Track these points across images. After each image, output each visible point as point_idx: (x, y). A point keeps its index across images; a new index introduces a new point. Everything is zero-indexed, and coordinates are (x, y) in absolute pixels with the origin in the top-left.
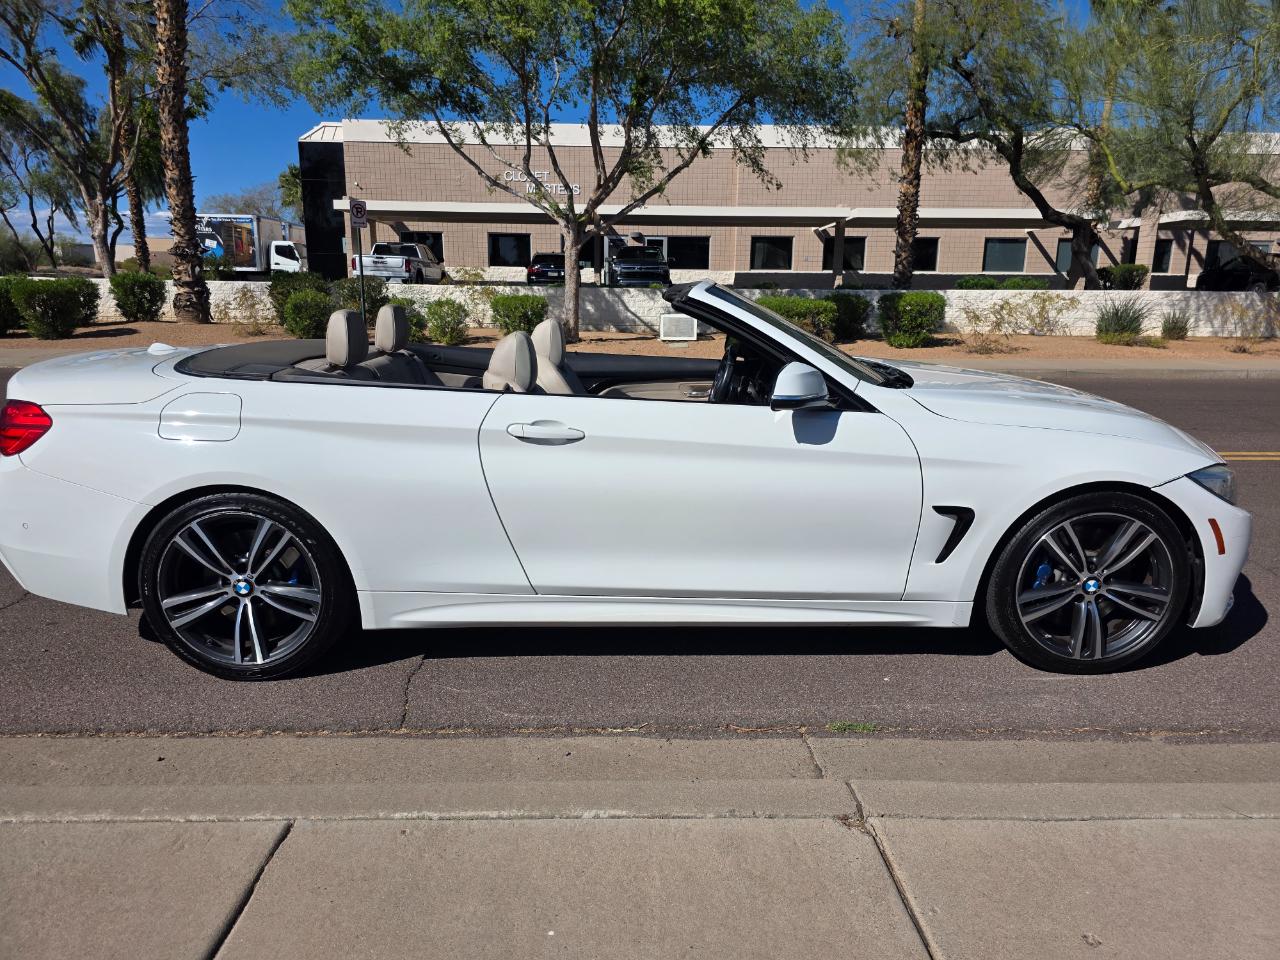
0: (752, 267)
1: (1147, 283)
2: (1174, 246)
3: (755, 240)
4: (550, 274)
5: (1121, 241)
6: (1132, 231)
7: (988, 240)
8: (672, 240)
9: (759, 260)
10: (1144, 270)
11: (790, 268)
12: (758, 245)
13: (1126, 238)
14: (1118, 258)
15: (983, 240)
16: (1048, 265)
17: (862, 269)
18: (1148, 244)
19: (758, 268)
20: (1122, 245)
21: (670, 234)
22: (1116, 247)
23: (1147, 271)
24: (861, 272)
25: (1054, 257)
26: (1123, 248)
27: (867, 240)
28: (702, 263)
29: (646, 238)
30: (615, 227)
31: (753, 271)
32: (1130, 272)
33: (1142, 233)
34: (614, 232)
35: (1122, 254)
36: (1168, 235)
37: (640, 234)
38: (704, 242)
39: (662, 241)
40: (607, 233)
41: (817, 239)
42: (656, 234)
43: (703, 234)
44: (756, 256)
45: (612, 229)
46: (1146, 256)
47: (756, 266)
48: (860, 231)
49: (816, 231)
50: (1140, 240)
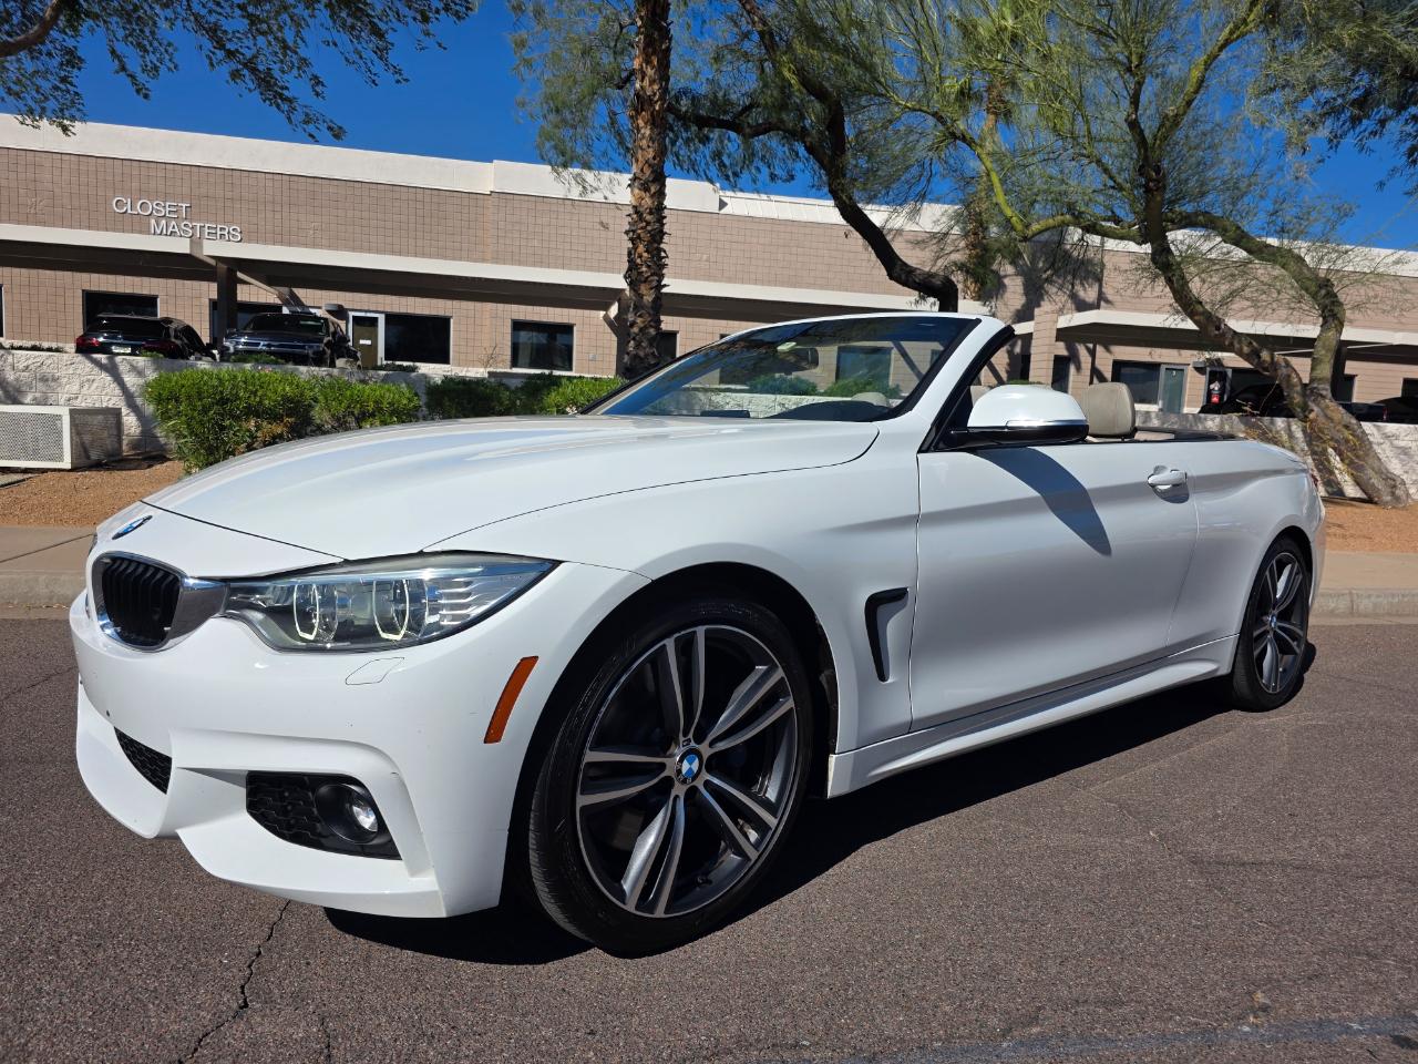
0: (514, 364)
3: (518, 326)
4: (116, 350)
8: (391, 318)
9: (524, 355)
11: (570, 369)
12: (524, 336)
18: (1044, 364)
19: (521, 367)
20: (1008, 360)
21: (396, 309)
26: (1009, 365)
27: (679, 336)
28: (440, 355)
29: (351, 314)
30: (301, 293)
31: (515, 370)
33: (1034, 342)
34: (298, 302)
35: (1007, 372)
36: (1061, 349)
37: (340, 307)
38: (443, 323)
39: (376, 319)
40: (286, 303)
41: (608, 330)
42: (366, 308)
43: (441, 313)
44: (520, 352)
45: (294, 296)
46: (1043, 372)
47: (520, 362)
48: (668, 323)
49: (606, 318)
50: (1033, 350)
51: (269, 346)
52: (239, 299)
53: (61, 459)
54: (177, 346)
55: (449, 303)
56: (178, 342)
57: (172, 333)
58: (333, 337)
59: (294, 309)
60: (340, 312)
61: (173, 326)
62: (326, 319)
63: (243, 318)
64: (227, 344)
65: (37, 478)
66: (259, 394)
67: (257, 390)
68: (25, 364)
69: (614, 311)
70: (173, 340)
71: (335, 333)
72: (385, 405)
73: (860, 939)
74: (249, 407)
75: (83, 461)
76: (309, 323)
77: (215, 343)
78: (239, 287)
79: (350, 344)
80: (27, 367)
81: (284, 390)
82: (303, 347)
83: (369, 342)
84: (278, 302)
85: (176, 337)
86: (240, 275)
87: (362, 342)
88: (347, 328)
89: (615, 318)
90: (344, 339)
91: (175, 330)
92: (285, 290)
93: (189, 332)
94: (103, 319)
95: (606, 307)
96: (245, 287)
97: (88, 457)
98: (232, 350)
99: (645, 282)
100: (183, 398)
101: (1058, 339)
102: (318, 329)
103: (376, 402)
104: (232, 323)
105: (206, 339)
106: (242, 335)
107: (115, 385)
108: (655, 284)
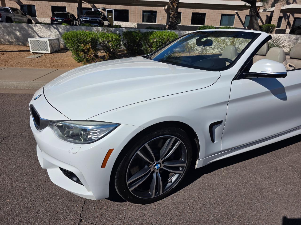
0: (143, 21)
1: (274, 31)
2: (283, 19)
3: (144, 11)
4: (59, 21)
5: (266, 17)
6: (270, 13)
7: (223, 15)
8: (115, 10)
9: (145, 19)
10: (274, 26)
11: (156, 23)
12: (145, 13)
13: (268, 15)
14: (264, 22)
15: (221, 15)
16: (241, 24)
17: (180, 24)
18: (276, 19)
20: (266, 18)
21: (116, 8)
22: (264, 19)
23: (275, 27)
24: (179, 25)
25: (243, 21)
26: (266, 19)
27: (182, 13)
28: (126, 20)
29: (107, 10)
30: (96, 5)
32: (269, 27)
33: (274, 13)
34: (95, 7)
35: (266, 21)
36: (282, 15)
37: (104, 8)
38: (127, 12)
39: (112, 11)
40: (93, 8)
41: (165, 12)
42: (110, 8)
43: (126, 9)
44: (144, 17)
45: (94, 6)
46: (275, 22)
47: (144, 21)
48: (180, 10)
49: (165, 9)
50: (273, 15)
51: (89, 19)
52: (83, 7)
53: (48, 51)
54: (71, 19)
55: (128, 6)
56: (71, 18)
57: (70, 16)
58: (103, 16)
59: (94, 9)
60: (104, 9)
61: (70, 14)
62: (101, 12)
63: (84, 11)
64: (81, 19)
65: (44, 55)
66: (86, 37)
67: (85, 36)
68: (39, 27)
69: (166, 7)
70: (70, 18)
71: (103, 15)
72: (113, 39)
73: (224, 213)
74: (84, 41)
75: (53, 51)
76: (98, 13)
77: (78, 18)
78: (82, 4)
79: (107, 18)
80: (40, 28)
81: (91, 36)
82: (97, 19)
83: (111, 17)
84: (91, 7)
85: (71, 17)
86: (82, 1)
87: (109, 17)
88: (106, 13)
89: (167, 9)
90: (105, 17)
91: (70, 15)
92: (92, 4)
93: (73, 15)
94: (55, 13)
95: (165, 6)
96: (84, 4)
97: (54, 50)
98: (82, 20)
99: (174, 2)
100: (70, 39)
101: (281, 12)
102: (99, 14)
103: (111, 38)
104: (82, 14)
105: (77, 17)
106: (84, 16)
107: (58, 32)
108: (177, 2)
